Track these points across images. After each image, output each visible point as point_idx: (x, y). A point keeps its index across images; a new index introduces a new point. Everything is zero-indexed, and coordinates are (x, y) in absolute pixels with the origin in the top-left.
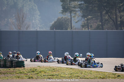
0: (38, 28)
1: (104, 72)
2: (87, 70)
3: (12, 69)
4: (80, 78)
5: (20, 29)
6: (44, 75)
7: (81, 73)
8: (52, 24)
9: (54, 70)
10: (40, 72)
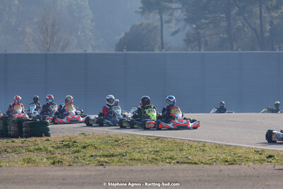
1: (236, 147)
3: (18, 141)
4: (178, 162)
5: (48, 50)
6: (92, 156)
7: (181, 150)
8: (121, 39)
9: (116, 143)
10: (84, 147)
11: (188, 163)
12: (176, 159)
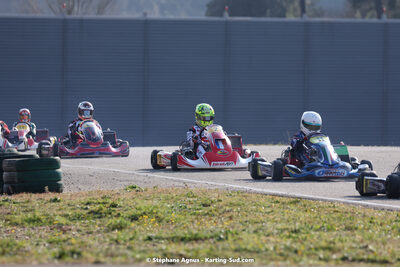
0: (156, 8)
2: (375, 208)
4: (344, 259)
5: (70, 12)
6: (150, 239)
9: (205, 210)
10: (134, 218)
11: (369, 261)
12: (339, 251)
